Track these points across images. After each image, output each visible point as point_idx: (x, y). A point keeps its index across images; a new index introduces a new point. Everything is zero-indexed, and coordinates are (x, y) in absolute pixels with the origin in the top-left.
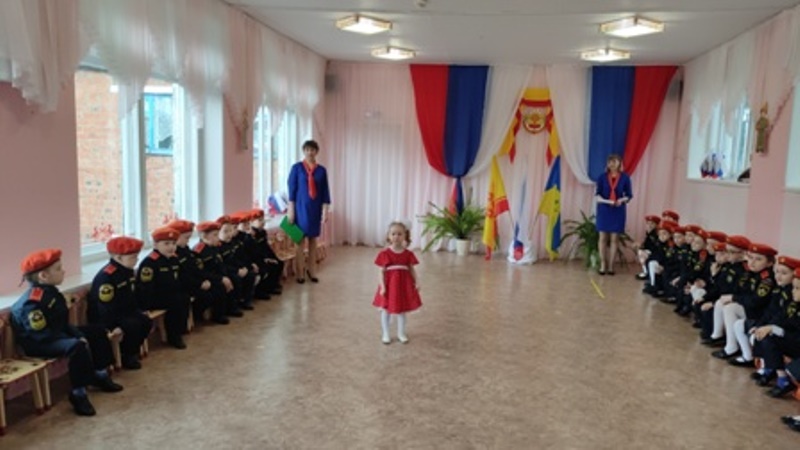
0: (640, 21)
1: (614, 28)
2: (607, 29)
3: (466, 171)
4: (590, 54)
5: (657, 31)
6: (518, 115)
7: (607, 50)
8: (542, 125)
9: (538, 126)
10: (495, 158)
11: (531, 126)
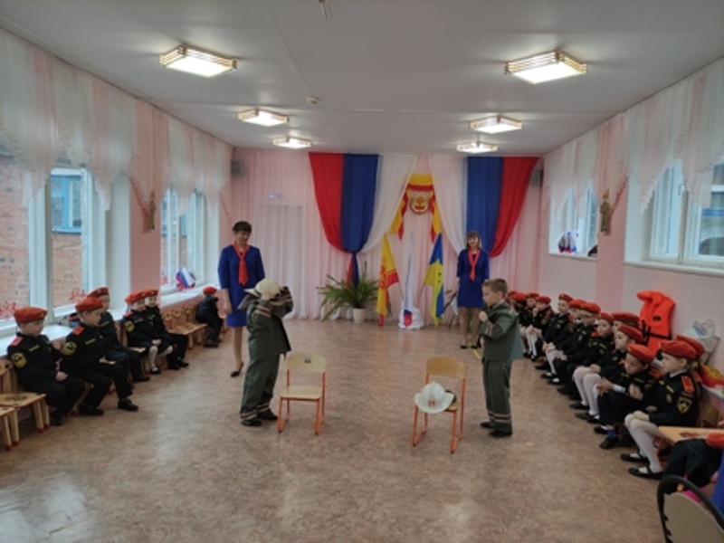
0: (502, 120)
1: (481, 125)
2: (475, 126)
3: (361, 247)
4: (464, 146)
5: (517, 128)
6: (405, 198)
7: (478, 144)
8: (426, 207)
9: (423, 208)
10: (385, 236)
11: (417, 208)
